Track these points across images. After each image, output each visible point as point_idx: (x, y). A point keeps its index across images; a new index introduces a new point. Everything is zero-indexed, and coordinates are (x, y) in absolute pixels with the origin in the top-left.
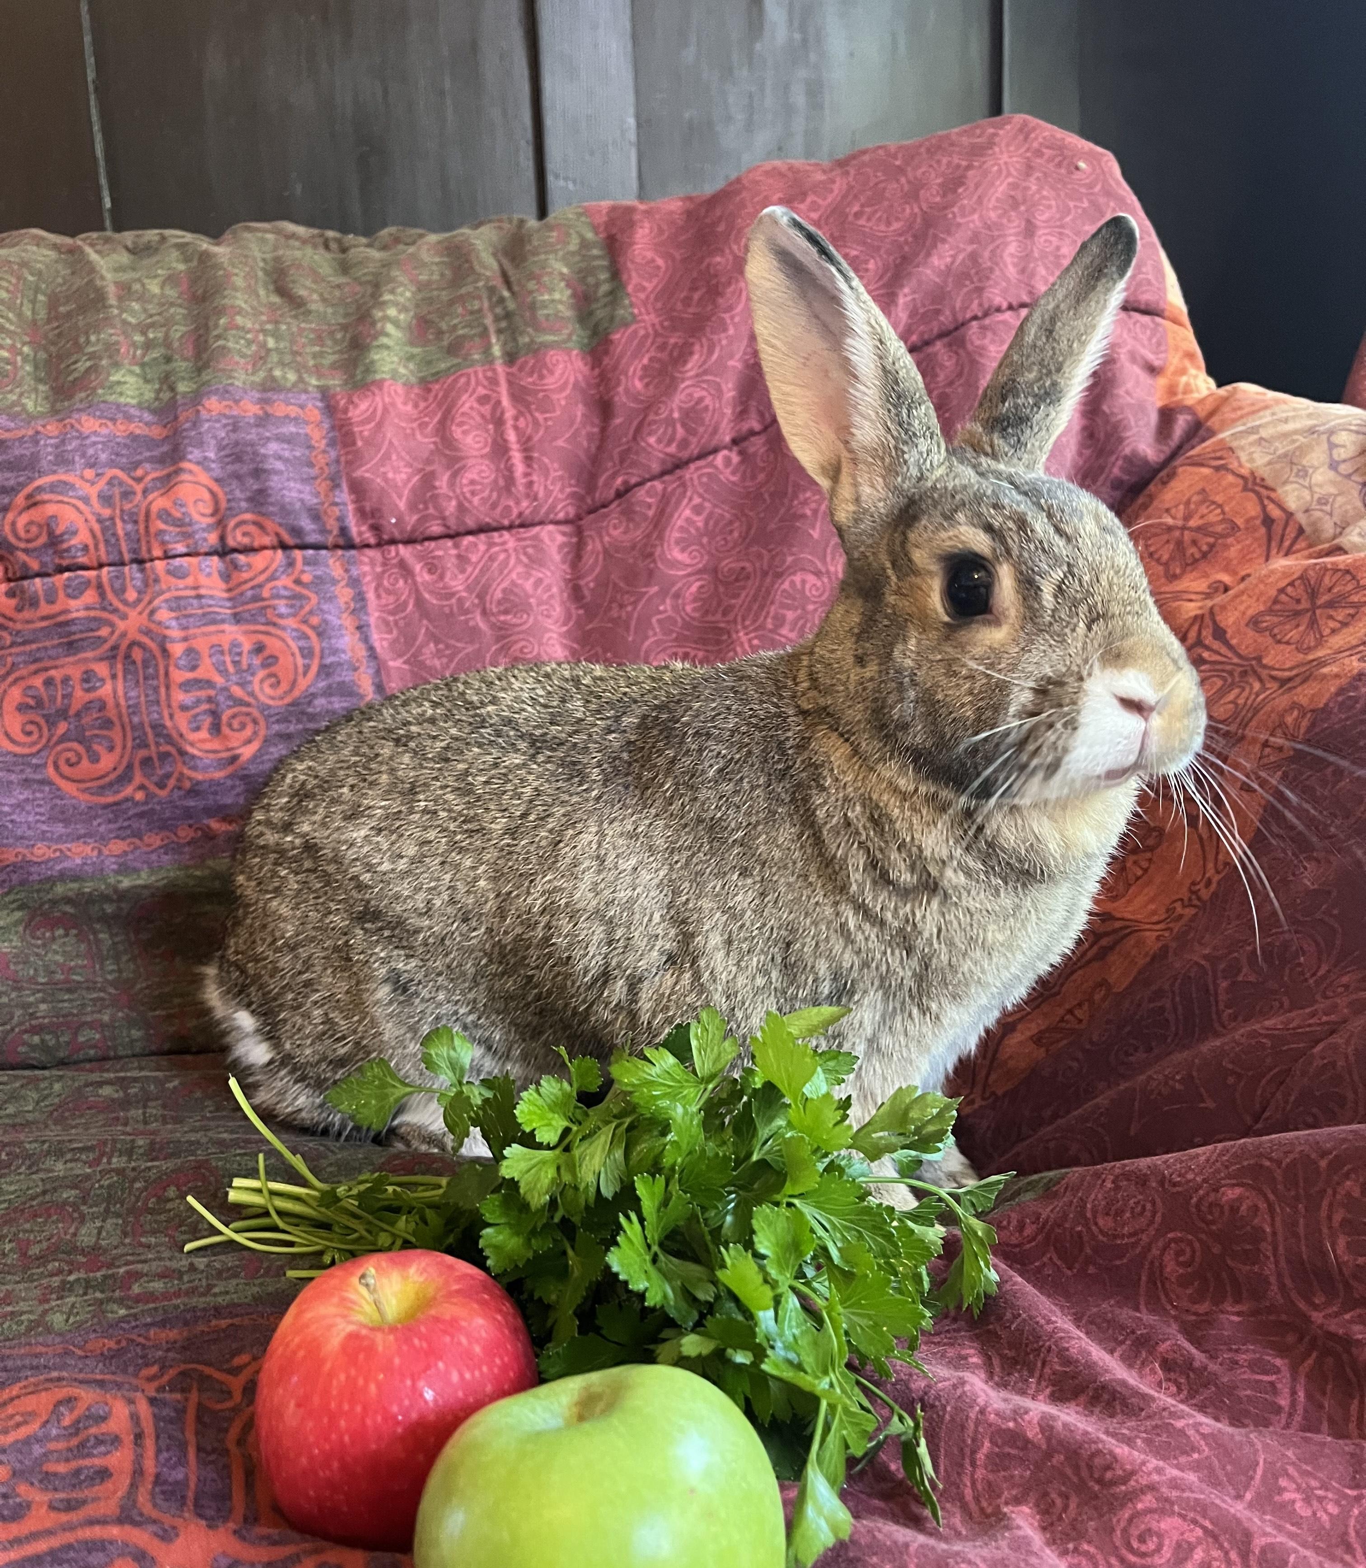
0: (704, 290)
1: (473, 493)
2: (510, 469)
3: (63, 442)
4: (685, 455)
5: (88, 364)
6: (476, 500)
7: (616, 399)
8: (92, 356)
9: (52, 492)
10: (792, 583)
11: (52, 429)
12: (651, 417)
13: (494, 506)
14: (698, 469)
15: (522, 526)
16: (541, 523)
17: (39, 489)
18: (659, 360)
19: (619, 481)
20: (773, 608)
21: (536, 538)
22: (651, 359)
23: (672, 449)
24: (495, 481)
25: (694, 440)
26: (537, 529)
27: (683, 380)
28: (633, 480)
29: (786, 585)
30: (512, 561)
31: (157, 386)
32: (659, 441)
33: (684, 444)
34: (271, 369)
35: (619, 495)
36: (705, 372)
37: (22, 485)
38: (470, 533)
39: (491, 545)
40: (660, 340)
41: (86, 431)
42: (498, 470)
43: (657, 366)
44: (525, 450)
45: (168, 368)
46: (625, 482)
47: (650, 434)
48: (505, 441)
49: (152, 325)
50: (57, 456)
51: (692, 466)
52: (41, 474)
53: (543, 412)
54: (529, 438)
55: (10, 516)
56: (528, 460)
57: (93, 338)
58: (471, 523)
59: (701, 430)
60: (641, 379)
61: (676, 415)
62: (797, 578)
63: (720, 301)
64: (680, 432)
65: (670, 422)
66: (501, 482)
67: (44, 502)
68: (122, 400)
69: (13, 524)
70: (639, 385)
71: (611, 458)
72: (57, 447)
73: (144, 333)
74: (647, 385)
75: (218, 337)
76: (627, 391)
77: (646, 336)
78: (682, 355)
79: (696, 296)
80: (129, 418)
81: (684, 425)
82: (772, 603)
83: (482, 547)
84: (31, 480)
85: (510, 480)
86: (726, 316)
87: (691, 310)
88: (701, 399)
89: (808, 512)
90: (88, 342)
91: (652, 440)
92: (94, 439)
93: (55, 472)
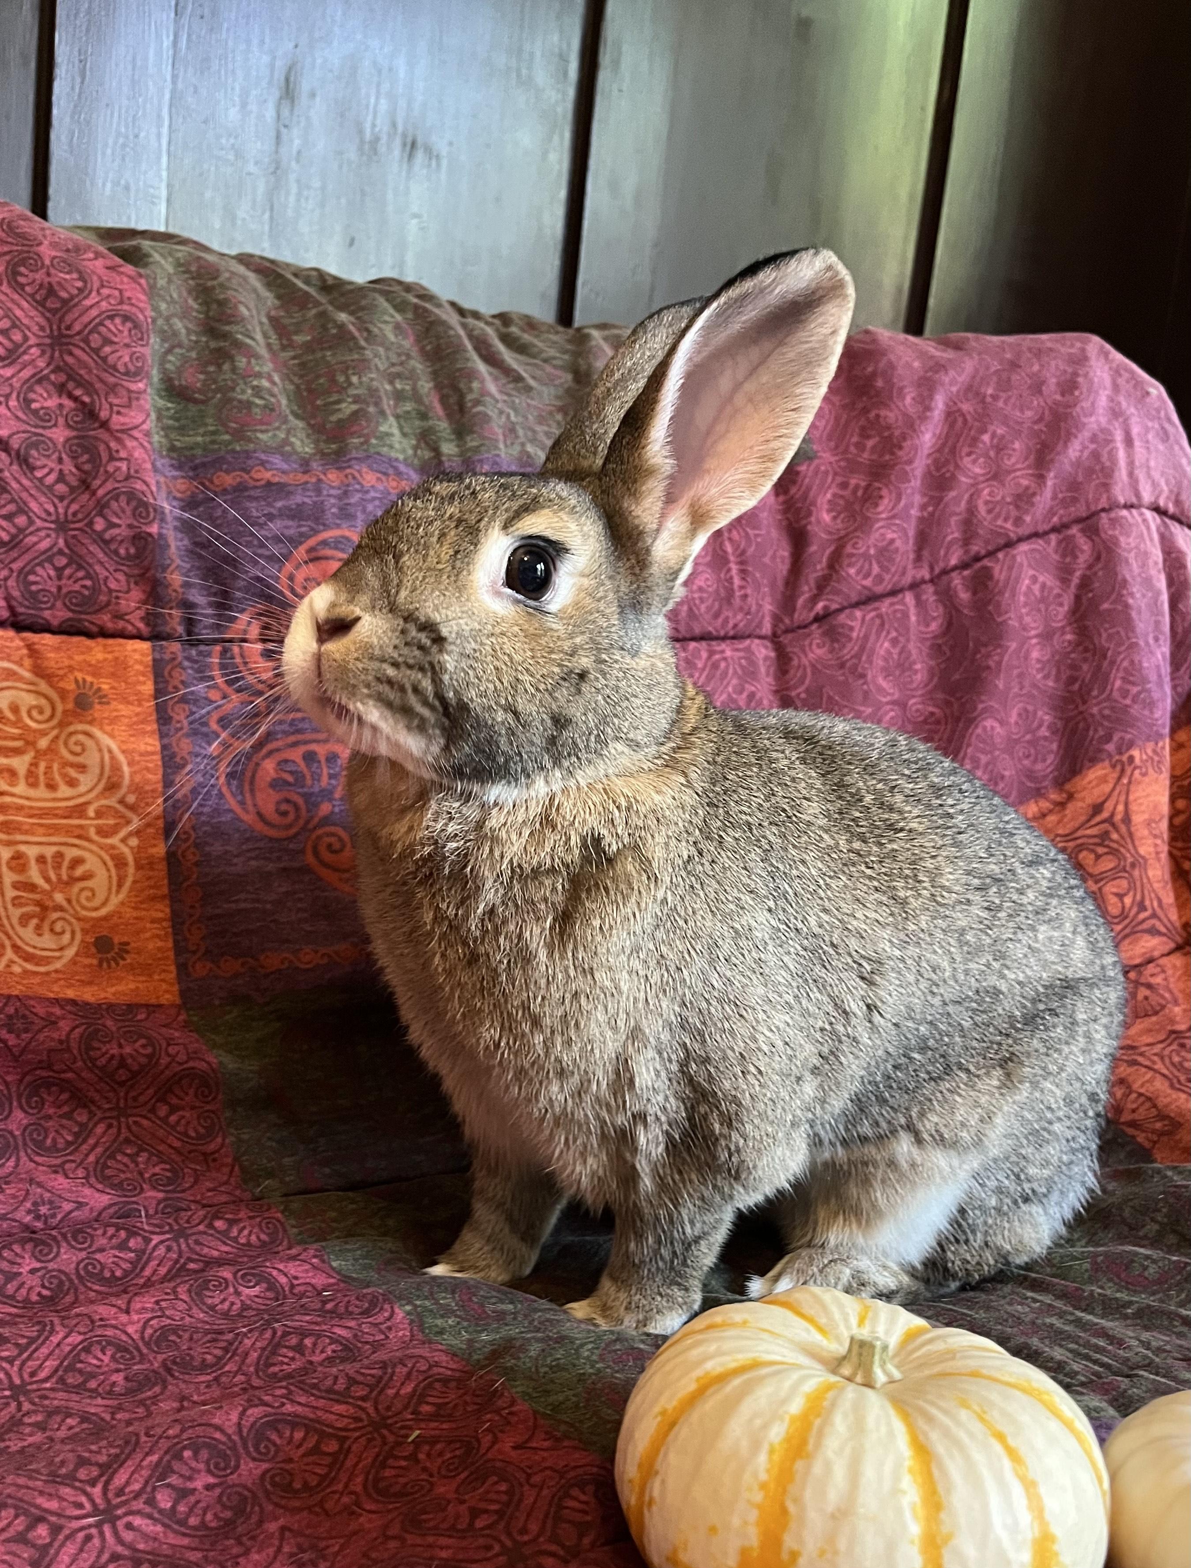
0: (877, 439)
1: (702, 600)
2: (730, 580)
3: (346, 493)
4: (879, 589)
5: (354, 407)
6: (703, 608)
7: (809, 527)
8: (357, 400)
9: (336, 548)
10: (985, 728)
11: (333, 477)
12: (849, 549)
13: (716, 616)
14: (892, 604)
15: (734, 638)
16: (749, 636)
17: (324, 543)
18: (842, 497)
19: (820, 605)
20: (969, 750)
21: (748, 650)
22: (835, 495)
23: (868, 582)
24: (717, 591)
25: (887, 577)
26: (747, 642)
27: (878, 520)
28: (834, 606)
29: (979, 731)
30: (731, 671)
31: (414, 442)
32: (858, 573)
33: (879, 579)
34: (523, 445)
35: (818, 619)
36: (894, 517)
37: (304, 537)
38: (693, 639)
39: (711, 653)
40: (839, 479)
41: (367, 485)
42: (719, 580)
43: (842, 502)
44: (741, 563)
45: (425, 424)
46: (825, 608)
47: (849, 565)
48: (725, 552)
49: (399, 375)
50: (341, 509)
51: (888, 601)
52: (327, 527)
53: (754, 528)
54: (743, 552)
55: (289, 567)
56: (743, 572)
57: (355, 379)
58: (697, 631)
59: (893, 569)
60: (829, 511)
61: (872, 551)
62: (989, 723)
63: (900, 453)
64: (876, 569)
65: (866, 556)
66: (723, 593)
67: (326, 558)
68: (393, 454)
69: (291, 578)
70: (826, 517)
71: (807, 583)
72: (339, 498)
73: (391, 383)
74: (835, 518)
75: (477, 402)
76: (818, 522)
77: (826, 473)
78: (870, 497)
79: (870, 443)
80: (399, 474)
81: (878, 562)
82: (969, 745)
83: (704, 655)
84: (316, 532)
85: (730, 593)
86: (908, 468)
87: (866, 455)
88: (892, 541)
89: (991, 663)
90: (350, 384)
91: (852, 571)
92: (373, 494)
93: (338, 526)
